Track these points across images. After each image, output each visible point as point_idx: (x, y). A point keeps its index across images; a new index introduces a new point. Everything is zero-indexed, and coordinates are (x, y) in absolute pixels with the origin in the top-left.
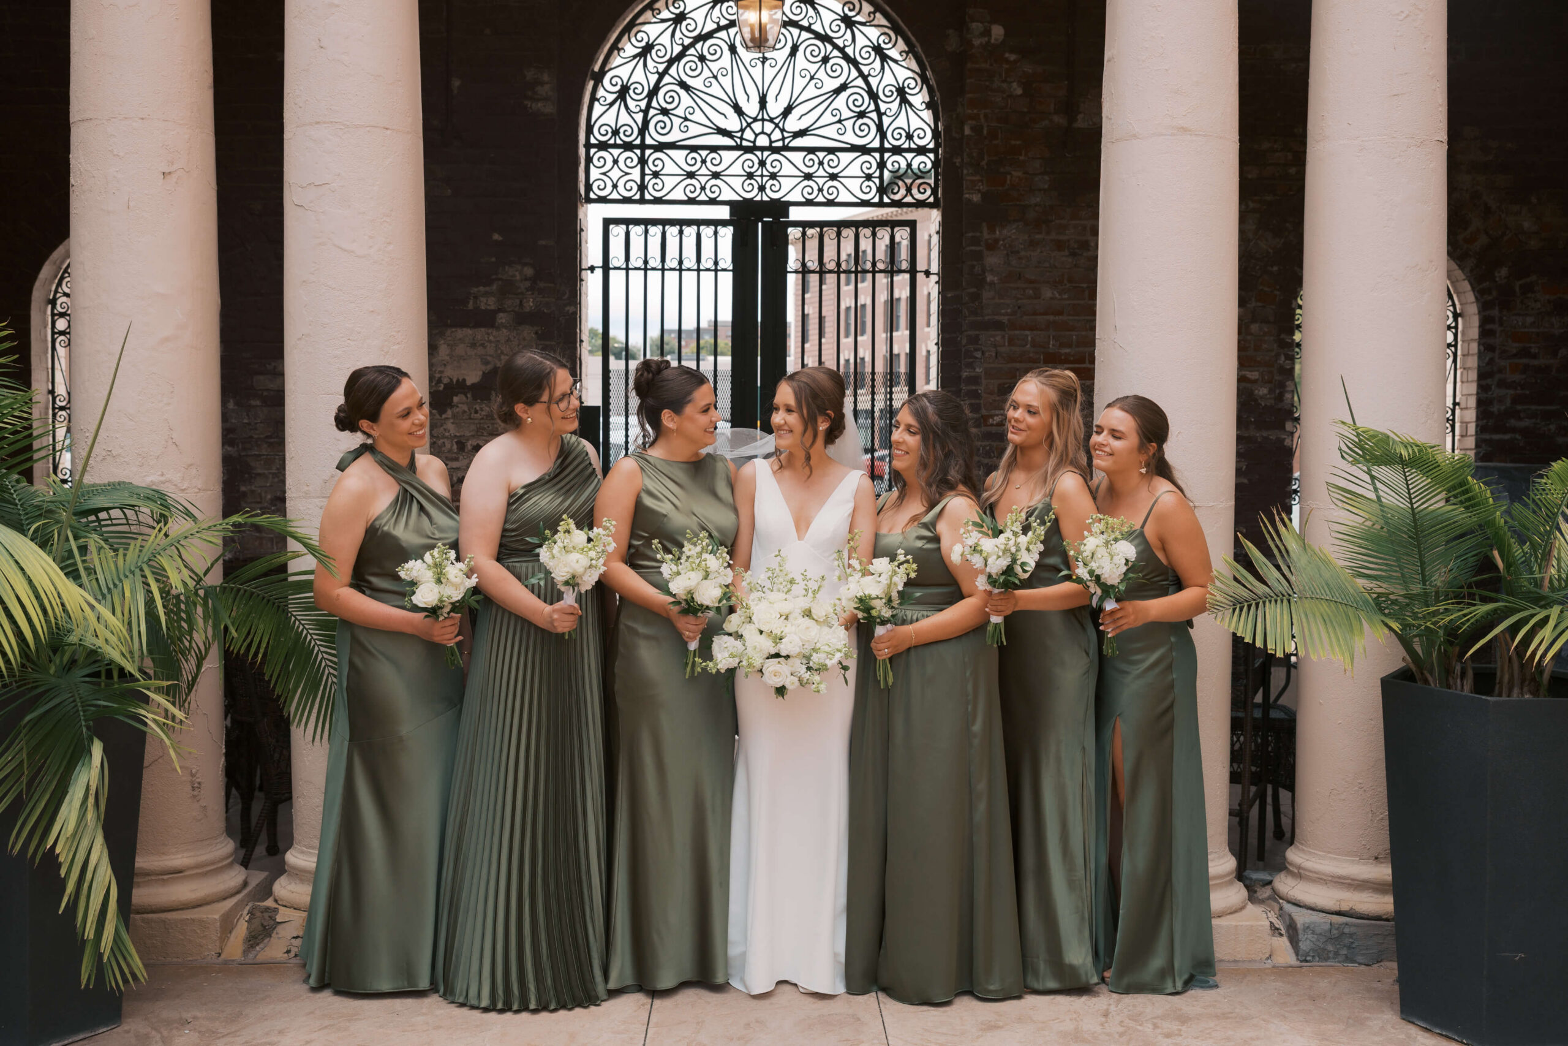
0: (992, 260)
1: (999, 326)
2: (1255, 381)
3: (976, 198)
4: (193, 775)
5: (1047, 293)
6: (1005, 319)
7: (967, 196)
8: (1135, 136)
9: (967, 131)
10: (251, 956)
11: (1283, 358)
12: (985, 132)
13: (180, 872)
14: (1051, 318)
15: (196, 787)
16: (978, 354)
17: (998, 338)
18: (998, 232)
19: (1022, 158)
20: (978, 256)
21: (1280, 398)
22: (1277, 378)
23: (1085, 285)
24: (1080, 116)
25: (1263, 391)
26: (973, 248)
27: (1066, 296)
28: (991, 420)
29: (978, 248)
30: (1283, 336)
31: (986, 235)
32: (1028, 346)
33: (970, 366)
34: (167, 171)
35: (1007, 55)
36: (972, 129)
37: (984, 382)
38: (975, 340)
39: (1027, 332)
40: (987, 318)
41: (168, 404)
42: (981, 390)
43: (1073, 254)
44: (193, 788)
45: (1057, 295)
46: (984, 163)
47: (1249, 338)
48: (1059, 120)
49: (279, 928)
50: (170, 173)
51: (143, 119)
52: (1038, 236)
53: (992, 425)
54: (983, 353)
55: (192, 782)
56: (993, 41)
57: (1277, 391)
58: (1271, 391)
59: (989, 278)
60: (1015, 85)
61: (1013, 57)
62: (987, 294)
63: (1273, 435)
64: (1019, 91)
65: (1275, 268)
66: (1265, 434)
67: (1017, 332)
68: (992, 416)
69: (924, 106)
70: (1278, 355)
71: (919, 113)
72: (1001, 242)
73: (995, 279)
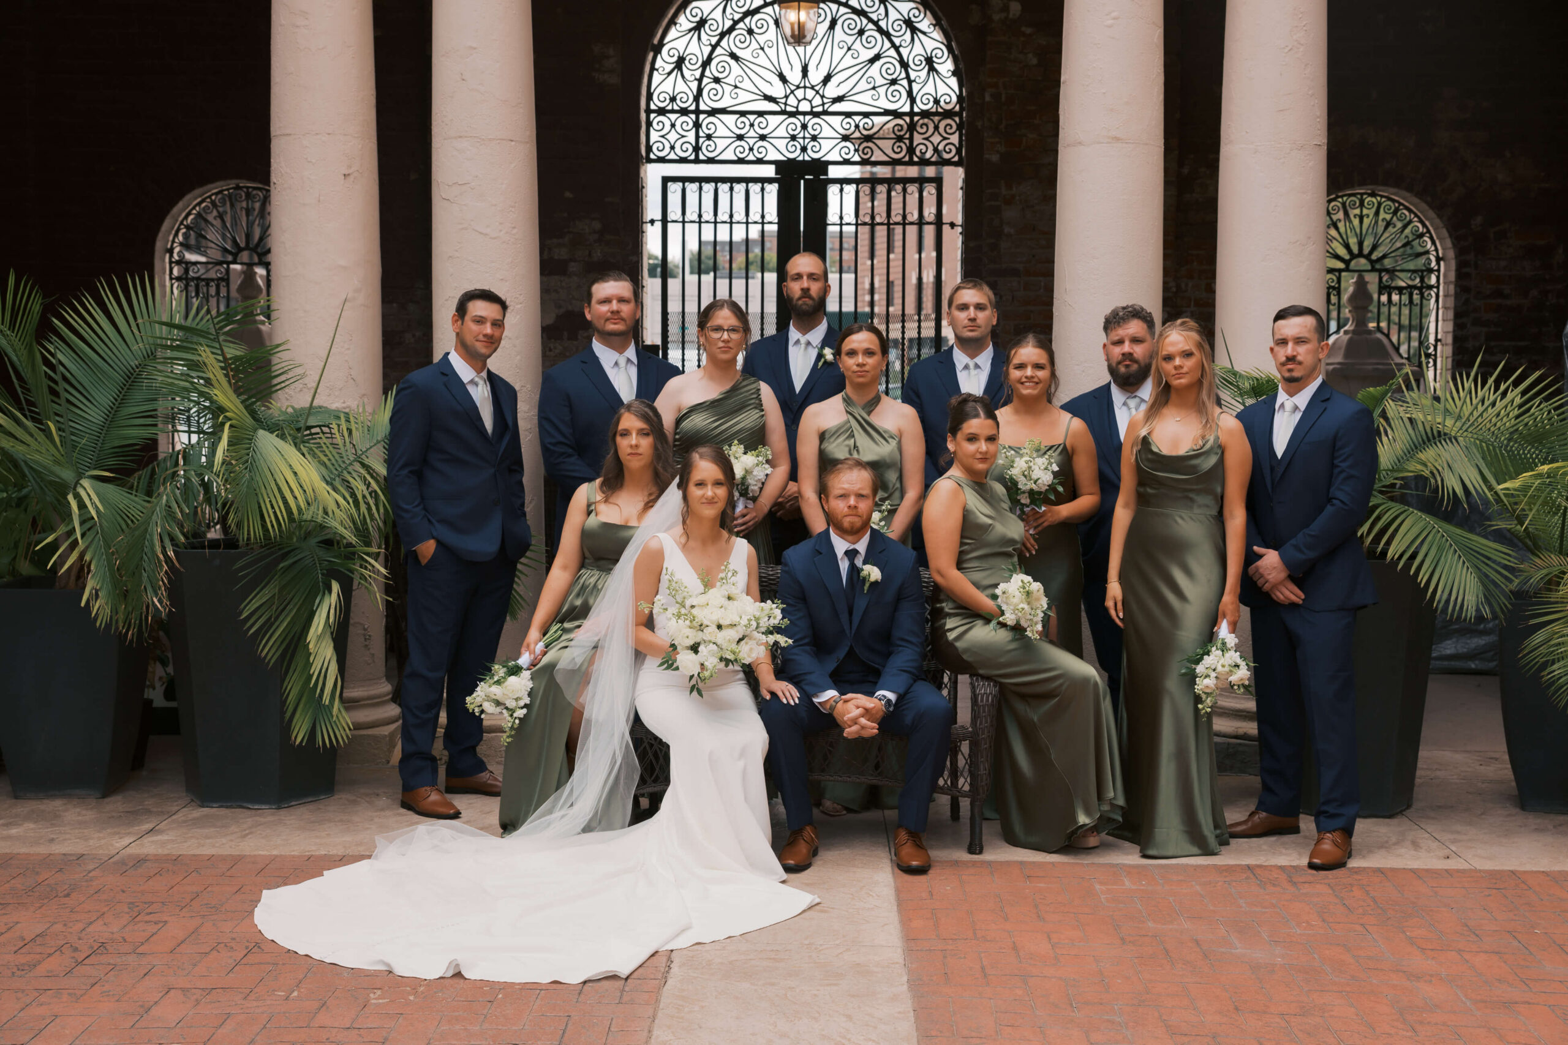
0: (1010, 213)
1: (1015, 273)
3: (995, 158)
4: (365, 629)
6: (1020, 267)
7: (987, 156)
8: (1080, 142)
9: (988, 98)
12: (1003, 99)
15: (368, 639)
17: (1015, 284)
18: (1014, 189)
19: (1036, 122)
20: (997, 210)
26: (992, 203)
29: (997, 203)
31: (1004, 191)
34: (346, 173)
36: (992, 96)
39: (1041, 279)
40: (1005, 265)
41: (349, 349)
46: (1002, 127)
50: (349, 174)
51: (329, 134)
55: (365, 635)
56: (1011, 16)
59: (1007, 230)
62: (1004, 245)
69: (950, 73)
71: (946, 80)
72: (1017, 198)
73: (1012, 231)
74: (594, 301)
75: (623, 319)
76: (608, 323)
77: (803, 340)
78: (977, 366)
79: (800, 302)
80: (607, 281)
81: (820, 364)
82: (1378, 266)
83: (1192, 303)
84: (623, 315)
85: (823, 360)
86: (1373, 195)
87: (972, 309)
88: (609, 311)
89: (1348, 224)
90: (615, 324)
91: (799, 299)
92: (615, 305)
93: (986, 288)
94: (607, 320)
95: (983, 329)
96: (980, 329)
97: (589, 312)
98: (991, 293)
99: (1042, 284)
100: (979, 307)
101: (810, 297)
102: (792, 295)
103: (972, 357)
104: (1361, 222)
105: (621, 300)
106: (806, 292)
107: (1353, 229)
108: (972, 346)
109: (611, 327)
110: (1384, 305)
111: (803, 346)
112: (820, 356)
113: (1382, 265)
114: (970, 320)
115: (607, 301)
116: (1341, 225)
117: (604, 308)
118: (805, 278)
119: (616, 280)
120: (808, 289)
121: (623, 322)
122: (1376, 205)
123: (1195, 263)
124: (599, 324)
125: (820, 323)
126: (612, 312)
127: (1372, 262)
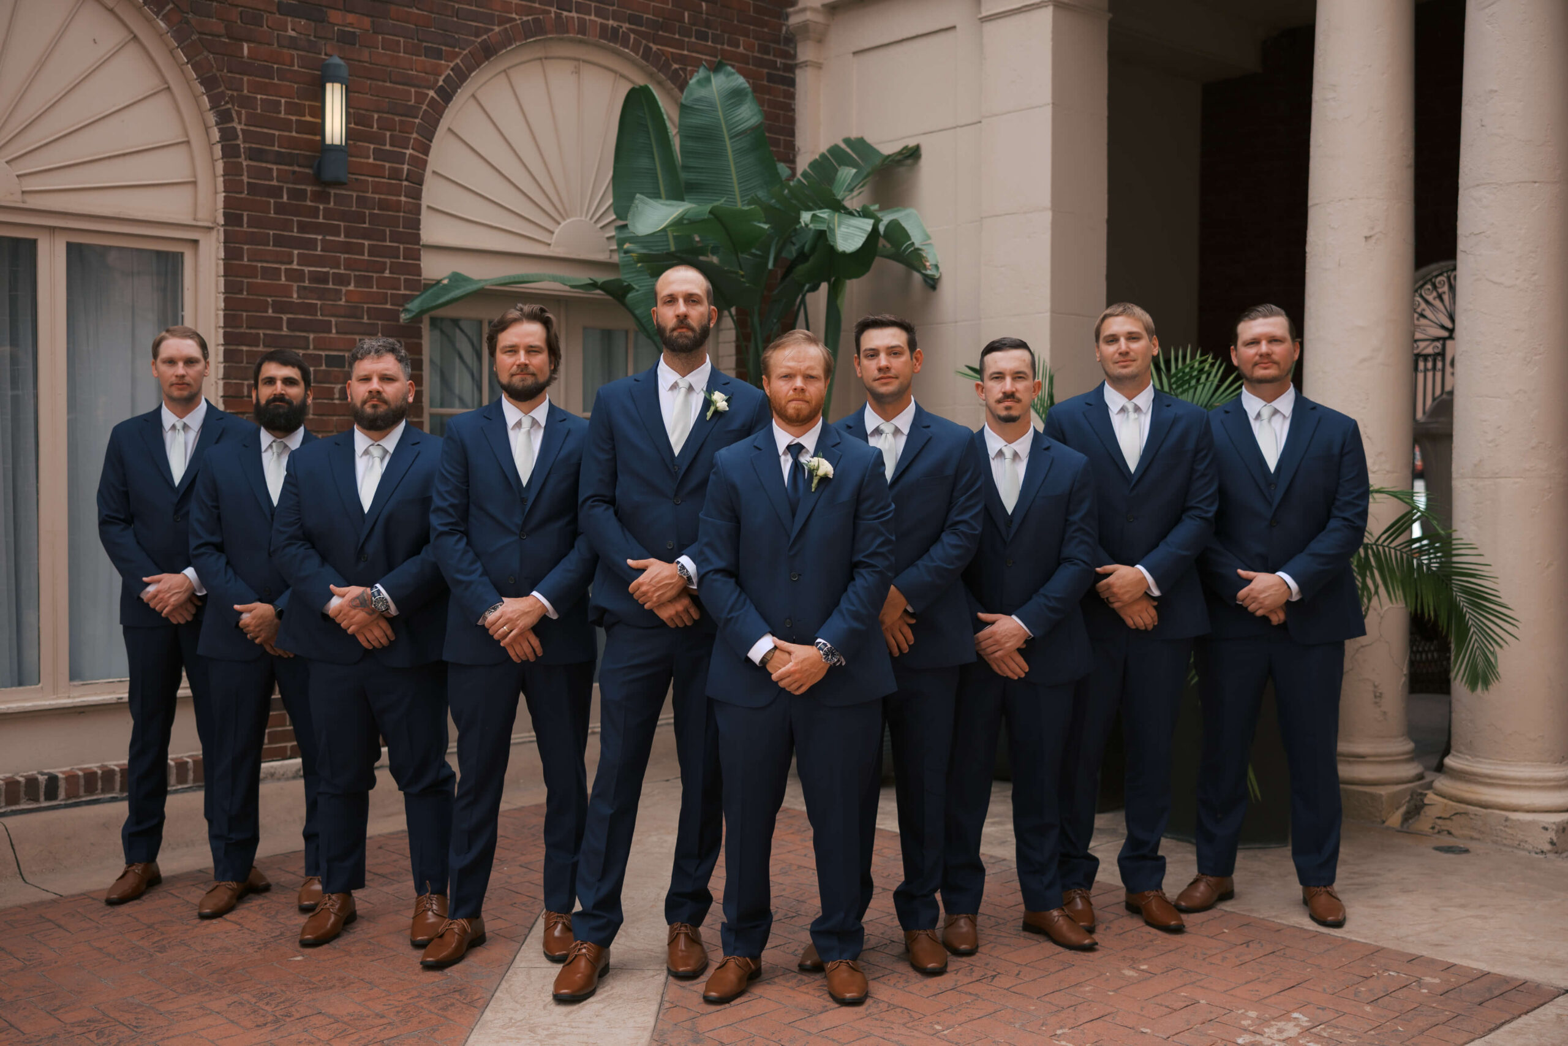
4: (1375, 687)
10: (1405, 826)
13: (1363, 757)
15: (1378, 696)
34: (1368, 234)
41: (1364, 408)
44: (1375, 697)
49: (1426, 809)
50: (1370, 237)
51: (1351, 199)
55: (1375, 692)
74: (1240, 343)
75: (1275, 363)
76: (1257, 368)
77: (683, 383)
78: (1137, 409)
79: (675, 334)
80: (1254, 319)
81: (709, 414)
84: (1275, 357)
85: (712, 409)
87: (1122, 340)
88: (1256, 354)
90: (1266, 368)
91: (674, 330)
92: (1264, 347)
93: (1138, 311)
94: (1256, 364)
95: (1139, 362)
96: (1134, 364)
97: (1236, 355)
98: (1147, 318)
100: (1132, 337)
101: (690, 328)
102: (663, 324)
103: (1130, 398)
105: (1273, 340)
106: (682, 319)
108: (1129, 385)
109: (1260, 372)
111: (683, 391)
112: (708, 403)
114: (1120, 354)
115: (1255, 342)
117: (1252, 351)
118: (681, 301)
119: (1265, 316)
120: (686, 316)
121: (1275, 366)
124: (1246, 370)
125: (703, 362)
126: (1261, 355)
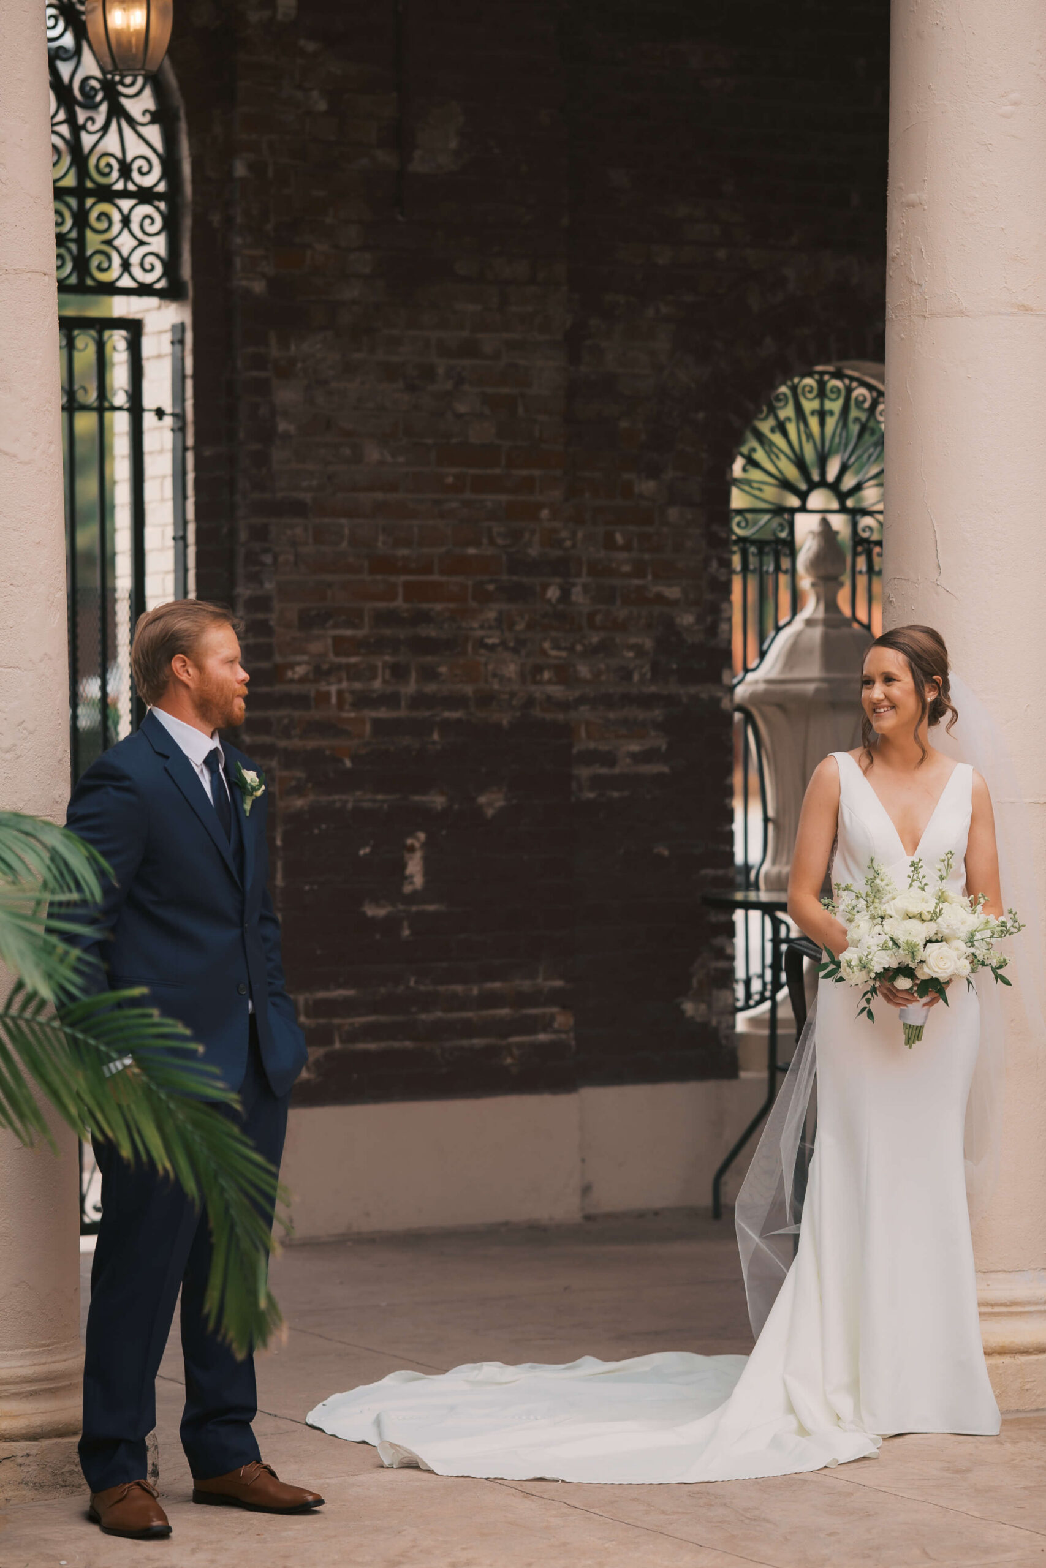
0: (286, 395)
1: (298, 509)
2: (674, 603)
3: (258, 287)
5: (373, 454)
6: (307, 497)
7: (244, 283)
8: (961, 313)
9: (240, 170)
11: (714, 564)
12: (270, 173)
14: (379, 496)
16: (268, 559)
17: (299, 531)
18: (293, 348)
19: (329, 220)
20: (262, 388)
21: (712, 630)
22: (709, 596)
23: (430, 441)
24: (417, 154)
25: (687, 619)
26: (255, 374)
27: (401, 459)
28: (290, 674)
29: (263, 374)
30: (715, 528)
31: (275, 352)
32: (344, 545)
33: (255, 578)
35: (302, 42)
36: (251, 167)
37: (276, 605)
38: (260, 534)
39: (343, 521)
40: (279, 495)
42: (273, 618)
43: (412, 388)
45: (389, 459)
46: (269, 227)
47: (665, 530)
48: (385, 157)
52: (357, 356)
53: (292, 681)
54: (275, 558)
56: (279, 17)
57: (709, 619)
58: (700, 619)
59: (282, 426)
60: (315, 94)
61: (311, 47)
62: (278, 455)
63: (704, 692)
64: (322, 106)
65: (701, 416)
66: (693, 690)
67: (326, 520)
68: (292, 666)
69: (147, 118)
70: (707, 561)
71: (140, 129)
72: (299, 365)
73: (292, 428)
82: (850, 503)
83: (585, 570)
86: (838, 375)
89: (802, 427)
99: (347, 531)
104: (822, 424)
107: (810, 436)
110: (860, 572)
113: (860, 500)
116: (791, 428)
122: (843, 393)
123: (587, 495)
127: (842, 497)
